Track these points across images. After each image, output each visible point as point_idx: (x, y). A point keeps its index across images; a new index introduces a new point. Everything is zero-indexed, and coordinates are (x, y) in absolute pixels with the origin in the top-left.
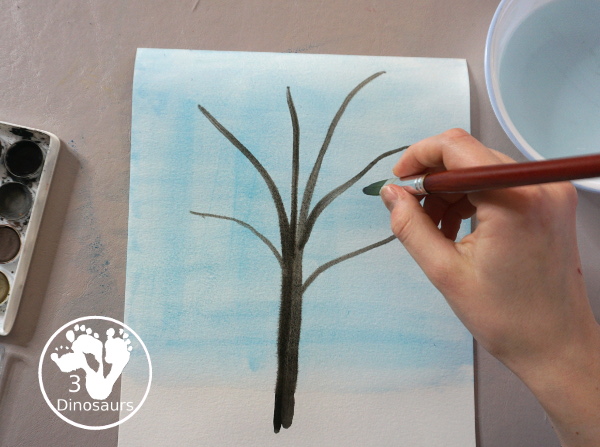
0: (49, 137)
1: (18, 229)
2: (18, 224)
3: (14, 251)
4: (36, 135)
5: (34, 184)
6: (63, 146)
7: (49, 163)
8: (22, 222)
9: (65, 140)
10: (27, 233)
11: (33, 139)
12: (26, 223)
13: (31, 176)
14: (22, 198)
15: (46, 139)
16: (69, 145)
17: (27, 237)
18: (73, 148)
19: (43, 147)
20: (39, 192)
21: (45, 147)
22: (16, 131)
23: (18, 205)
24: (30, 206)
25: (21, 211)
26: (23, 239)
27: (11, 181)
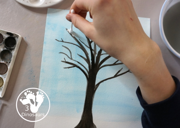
0: (18, 36)
1: (7, 64)
2: (7, 63)
3: (6, 71)
4: (14, 35)
5: (13, 50)
6: (22, 39)
7: (18, 44)
8: (8, 62)
9: (23, 37)
10: (10, 66)
11: (13, 36)
12: (10, 63)
13: (12, 48)
14: (9, 54)
15: (17, 36)
16: (24, 39)
17: (10, 67)
18: (26, 40)
19: (16, 39)
20: (14, 53)
21: (17, 39)
22: (8, 33)
23: (7, 57)
24: (11, 57)
25: (8, 59)
26: (9, 68)
27: (6, 49)
